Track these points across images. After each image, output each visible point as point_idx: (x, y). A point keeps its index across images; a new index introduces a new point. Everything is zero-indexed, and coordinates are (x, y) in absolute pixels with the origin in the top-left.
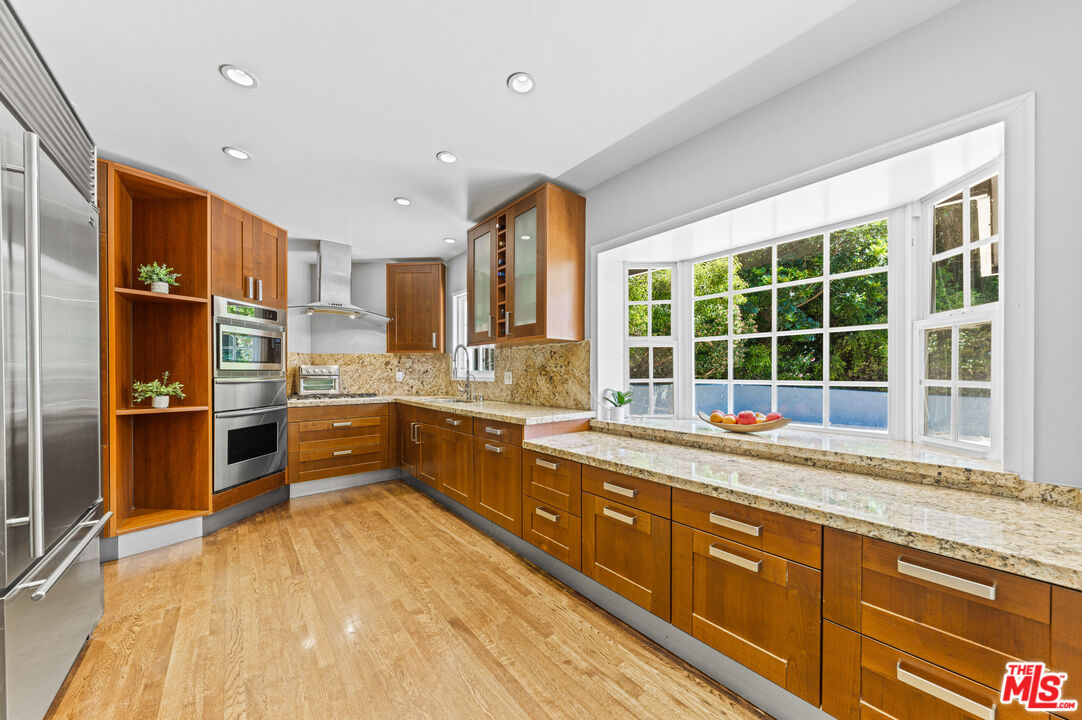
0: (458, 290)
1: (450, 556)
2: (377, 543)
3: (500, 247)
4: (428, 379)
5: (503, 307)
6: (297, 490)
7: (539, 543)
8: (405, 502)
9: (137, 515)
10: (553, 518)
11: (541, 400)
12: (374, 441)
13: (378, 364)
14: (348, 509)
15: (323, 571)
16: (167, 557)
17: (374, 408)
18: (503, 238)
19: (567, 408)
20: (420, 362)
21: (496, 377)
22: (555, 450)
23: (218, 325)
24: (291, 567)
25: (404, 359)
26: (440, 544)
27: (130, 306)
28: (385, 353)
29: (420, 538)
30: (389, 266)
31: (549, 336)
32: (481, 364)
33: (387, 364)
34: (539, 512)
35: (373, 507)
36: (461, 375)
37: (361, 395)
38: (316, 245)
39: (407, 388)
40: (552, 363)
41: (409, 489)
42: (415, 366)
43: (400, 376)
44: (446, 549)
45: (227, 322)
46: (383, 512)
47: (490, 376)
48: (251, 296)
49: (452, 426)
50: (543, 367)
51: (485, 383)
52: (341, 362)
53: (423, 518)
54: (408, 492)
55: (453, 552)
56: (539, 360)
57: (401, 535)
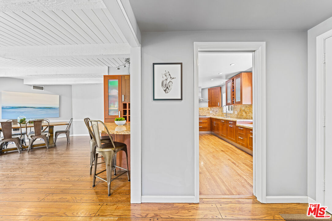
0: (224, 93)
3: (233, 85)
4: (217, 113)
5: (233, 97)
7: (239, 143)
10: (242, 138)
11: (244, 117)
12: (206, 125)
13: (206, 110)
17: (206, 119)
18: (233, 83)
21: (233, 112)
25: (212, 108)
28: (208, 107)
30: (208, 89)
31: (243, 104)
32: (230, 109)
33: (208, 109)
34: (239, 137)
36: (225, 112)
37: (203, 116)
39: (213, 114)
40: (246, 109)
42: (214, 110)
43: (211, 112)
47: (232, 112)
49: (222, 122)
50: (244, 110)
51: (231, 114)
56: (243, 108)
57: (212, 141)
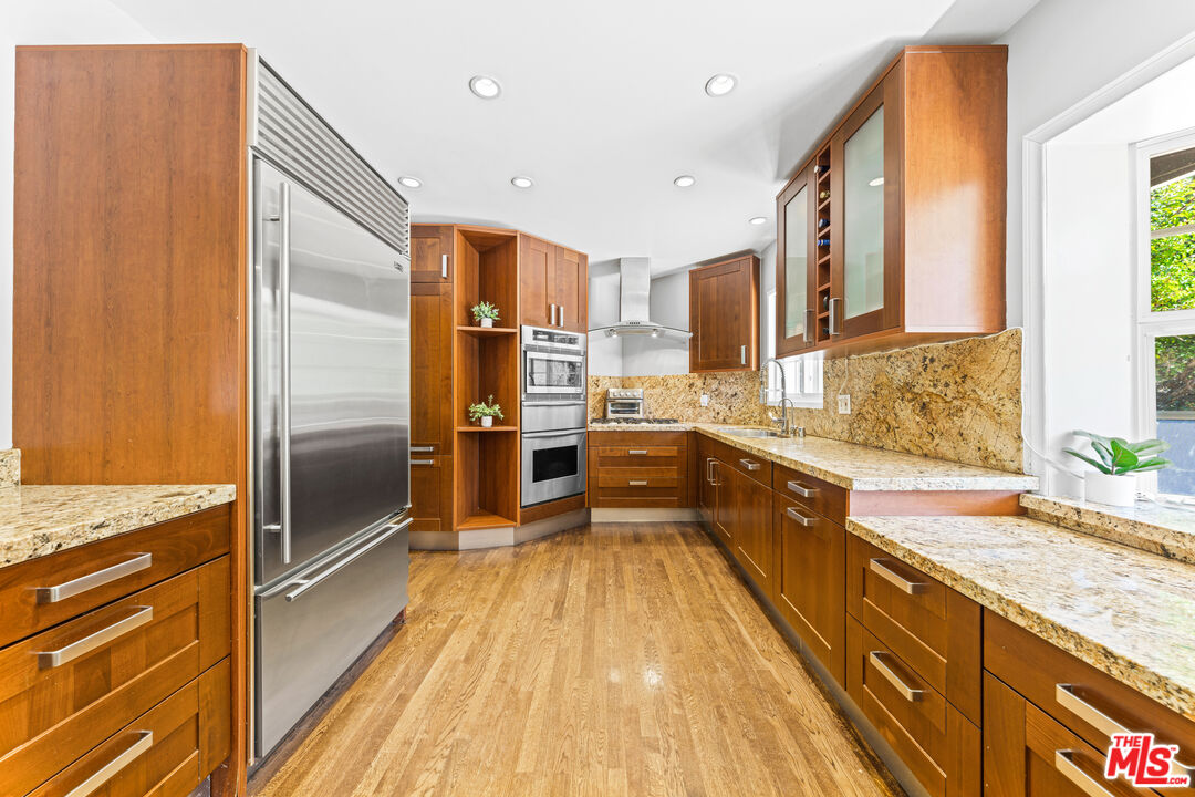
1: (728, 664)
2: (645, 606)
3: (821, 201)
4: (737, 403)
5: (827, 292)
6: (599, 515)
7: (878, 719)
8: (696, 556)
9: (481, 515)
11: (904, 442)
12: (672, 475)
13: (682, 387)
14: (635, 550)
15: (579, 624)
16: (483, 559)
17: (670, 437)
18: (826, 185)
19: (960, 463)
20: (730, 383)
21: (825, 402)
22: (911, 554)
23: (525, 352)
24: (556, 606)
25: (709, 381)
26: (719, 638)
27: (476, 341)
28: (688, 373)
29: (698, 617)
30: (691, 272)
31: (908, 329)
33: (691, 385)
34: (877, 662)
35: (659, 552)
36: (773, 397)
37: (660, 422)
38: (616, 264)
39: (712, 414)
40: (925, 380)
41: (707, 539)
42: (722, 388)
43: (704, 400)
44: (725, 649)
45: (533, 349)
46: (667, 563)
48: (553, 322)
49: (747, 472)
50: (908, 386)
51: (810, 411)
52: (646, 385)
53: (711, 586)
54: (704, 544)
55: (733, 658)
56: (901, 373)
57: (675, 603)
